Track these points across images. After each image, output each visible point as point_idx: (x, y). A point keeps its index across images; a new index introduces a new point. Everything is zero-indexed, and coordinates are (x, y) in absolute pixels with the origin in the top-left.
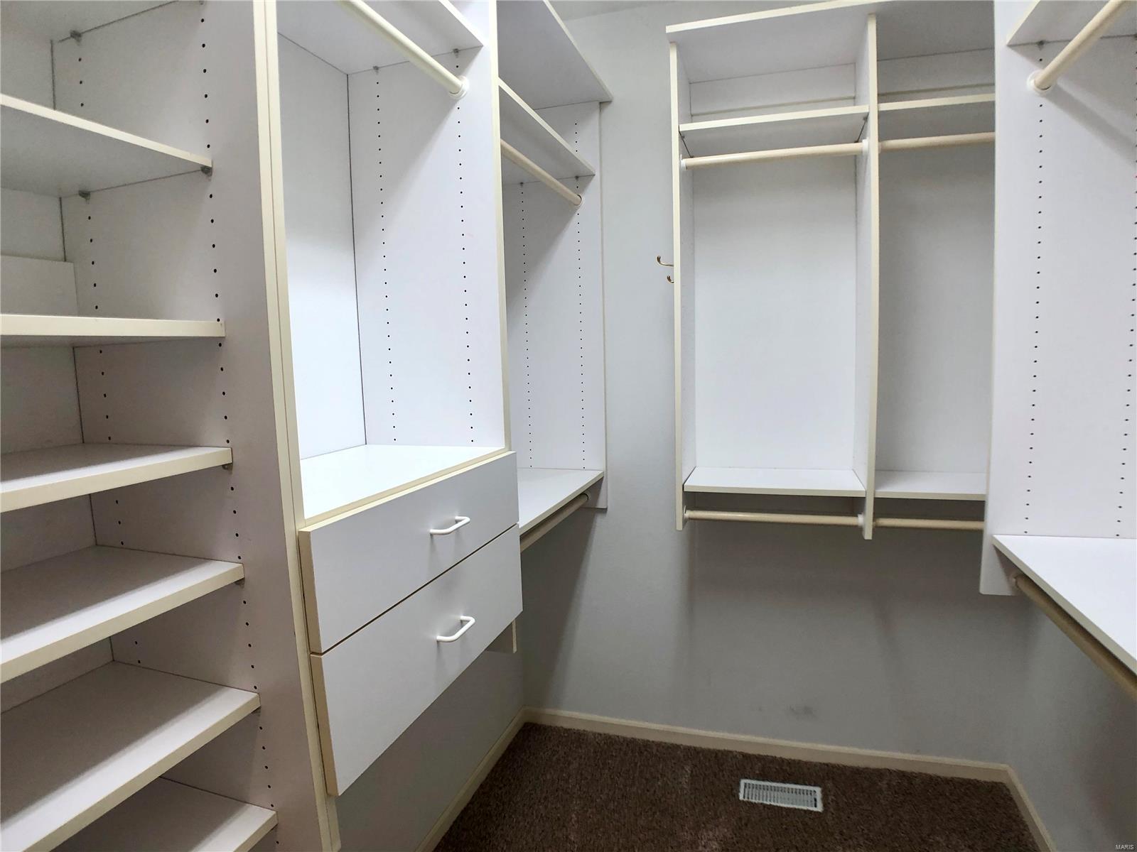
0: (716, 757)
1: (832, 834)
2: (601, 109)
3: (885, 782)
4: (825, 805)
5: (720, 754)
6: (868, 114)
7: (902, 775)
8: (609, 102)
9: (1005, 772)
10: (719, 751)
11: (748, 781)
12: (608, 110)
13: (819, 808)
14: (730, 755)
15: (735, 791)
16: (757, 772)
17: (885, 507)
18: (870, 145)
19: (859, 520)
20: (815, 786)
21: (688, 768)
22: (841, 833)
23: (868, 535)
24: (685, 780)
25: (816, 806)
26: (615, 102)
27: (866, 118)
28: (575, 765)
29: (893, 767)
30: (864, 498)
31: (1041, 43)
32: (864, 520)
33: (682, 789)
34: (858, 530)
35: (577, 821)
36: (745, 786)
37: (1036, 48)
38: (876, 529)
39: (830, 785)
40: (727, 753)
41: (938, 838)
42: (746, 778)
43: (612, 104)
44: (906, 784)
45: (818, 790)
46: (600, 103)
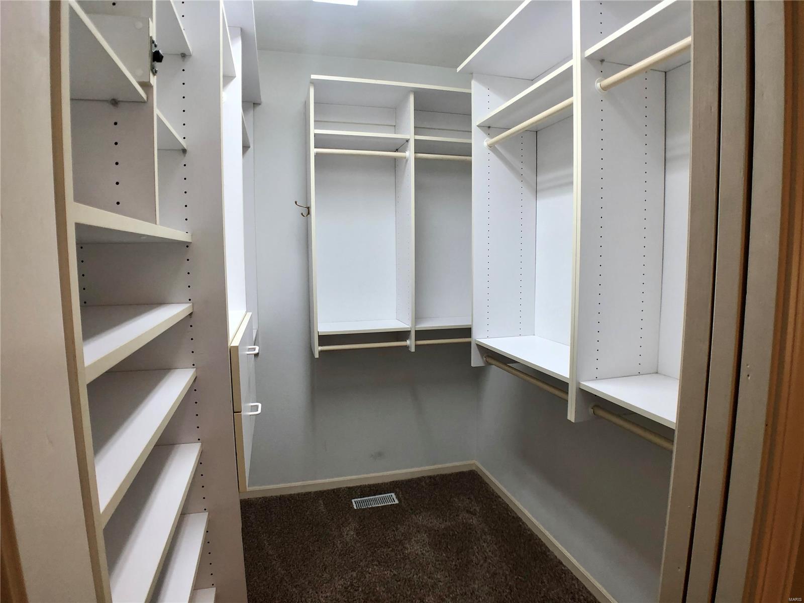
0: (334, 492)
1: (407, 511)
2: (254, 107)
3: (423, 482)
4: (399, 500)
5: (335, 491)
6: (409, 139)
7: (430, 477)
8: (260, 104)
9: (474, 464)
10: (334, 489)
11: (356, 500)
12: (258, 108)
13: (397, 502)
14: (342, 490)
15: (351, 506)
16: (359, 494)
17: (421, 335)
18: (410, 154)
19: (408, 342)
20: (390, 493)
21: (321, 501)
22: (412, 510)
23: (413, 349)
24: (322, 508)
25: (395, 501)
26: (262, 104)
27: (407, 141)
28: (253, 517)
29: (425, 475)
30: (410, 331)
31: (489, 127)
32: (411, 343)
33: (322, 512)
34: (407, 347)
35: (269, 545)
36: (356, 503)
37: (487, 128)
38: (416, 346)
39: (397, 490)
40: (339, 490)
41: (454, 499)
42: (354, 498)
43: (260, 106)
44: (433, 480)
45: (393, 494)
46: (254, 104)
